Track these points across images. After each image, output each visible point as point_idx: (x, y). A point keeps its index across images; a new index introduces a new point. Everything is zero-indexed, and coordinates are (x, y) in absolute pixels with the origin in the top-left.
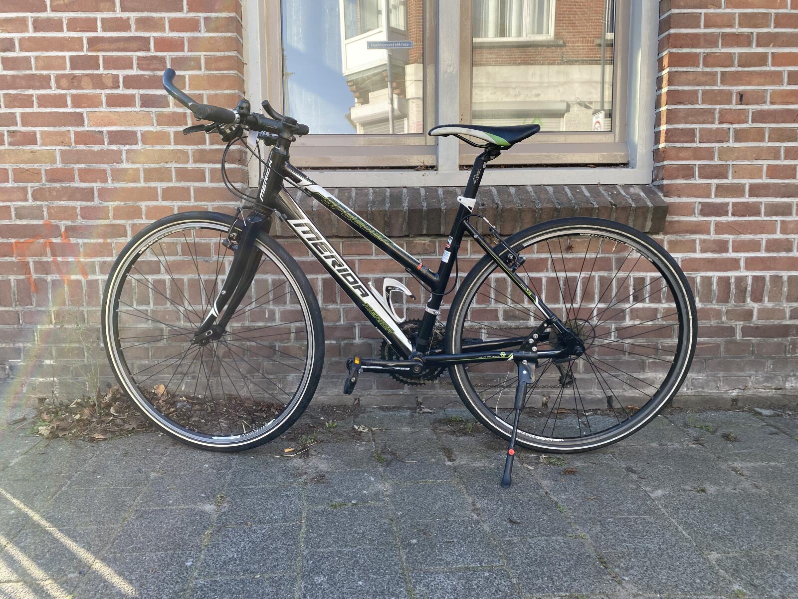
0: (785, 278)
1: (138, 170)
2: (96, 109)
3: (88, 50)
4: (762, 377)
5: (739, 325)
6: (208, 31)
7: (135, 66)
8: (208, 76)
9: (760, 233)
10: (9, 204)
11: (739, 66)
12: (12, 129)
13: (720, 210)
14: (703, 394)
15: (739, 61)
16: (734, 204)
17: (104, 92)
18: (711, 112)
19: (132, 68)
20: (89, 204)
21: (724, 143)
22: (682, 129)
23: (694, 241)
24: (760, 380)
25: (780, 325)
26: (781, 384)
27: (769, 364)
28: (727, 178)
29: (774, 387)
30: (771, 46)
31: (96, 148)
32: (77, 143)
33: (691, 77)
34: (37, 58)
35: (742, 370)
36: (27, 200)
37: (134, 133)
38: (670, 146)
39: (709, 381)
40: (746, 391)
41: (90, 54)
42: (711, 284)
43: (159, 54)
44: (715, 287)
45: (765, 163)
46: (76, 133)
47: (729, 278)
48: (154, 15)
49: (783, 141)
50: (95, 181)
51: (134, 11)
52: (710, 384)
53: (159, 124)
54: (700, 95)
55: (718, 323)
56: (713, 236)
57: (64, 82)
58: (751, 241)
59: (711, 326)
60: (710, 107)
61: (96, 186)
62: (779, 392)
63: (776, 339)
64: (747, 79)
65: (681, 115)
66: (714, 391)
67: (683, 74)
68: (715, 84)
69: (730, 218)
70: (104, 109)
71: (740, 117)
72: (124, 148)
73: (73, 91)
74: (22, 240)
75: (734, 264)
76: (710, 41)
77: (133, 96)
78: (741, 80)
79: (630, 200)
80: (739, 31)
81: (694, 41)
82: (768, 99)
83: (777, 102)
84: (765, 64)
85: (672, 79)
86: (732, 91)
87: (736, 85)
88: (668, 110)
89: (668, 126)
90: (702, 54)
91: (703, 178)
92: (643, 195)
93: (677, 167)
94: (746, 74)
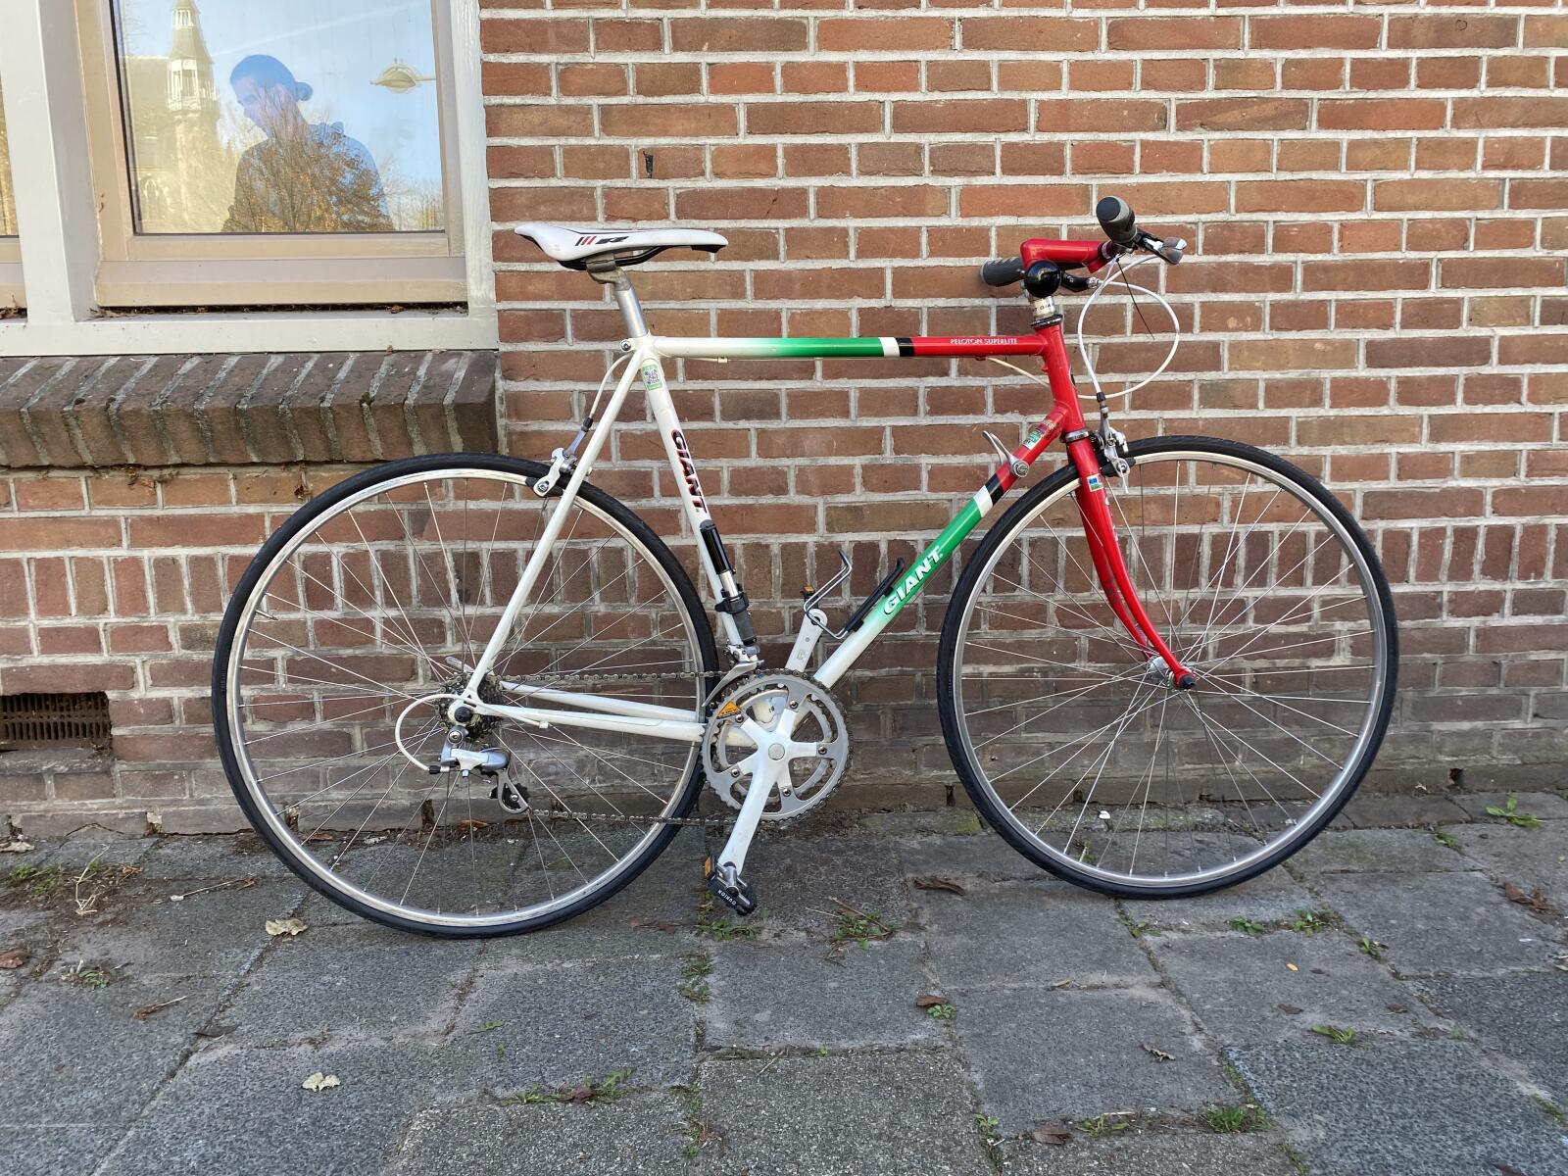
0: (775, 549)
9: (718, 456)
11: (639, 93)
14: (625, 791)
15: (638, 83)
18: (587, 194)
25: (774, 646)
30: (705, 48)
33: (536, 118)
38: (504, 269)
39: (635, 764)
42: (620, 564)
44: (628, 569)
45: (713, 306)
49: (748, 258)
52: (638, 769)
54: (558, 158)
55: (644, 644)
56: (615, 463)
59: (631, 651)
60: (582, 183)
64: (659, 121)
65: (520, 200)
66: (646, 785)
67: (516, 109)
68: (589, 133)
69: (649, 425)
71: (650, 205)
76: (570, 36)
78: (648, 124)
79: (418, 388)
80: (631, 15)
81: (535, 36)
82: (708, 166)
83: (728, 173)
84: (695, 89)
85: (494, 120)
86: (627, 150)
87: (635, 134)
88: (491, 190)
89: (498, 227)
90: (553, 68)
91: (583, 340)
92: (461, 374)
93: (527, 316)
94: (657, 110)
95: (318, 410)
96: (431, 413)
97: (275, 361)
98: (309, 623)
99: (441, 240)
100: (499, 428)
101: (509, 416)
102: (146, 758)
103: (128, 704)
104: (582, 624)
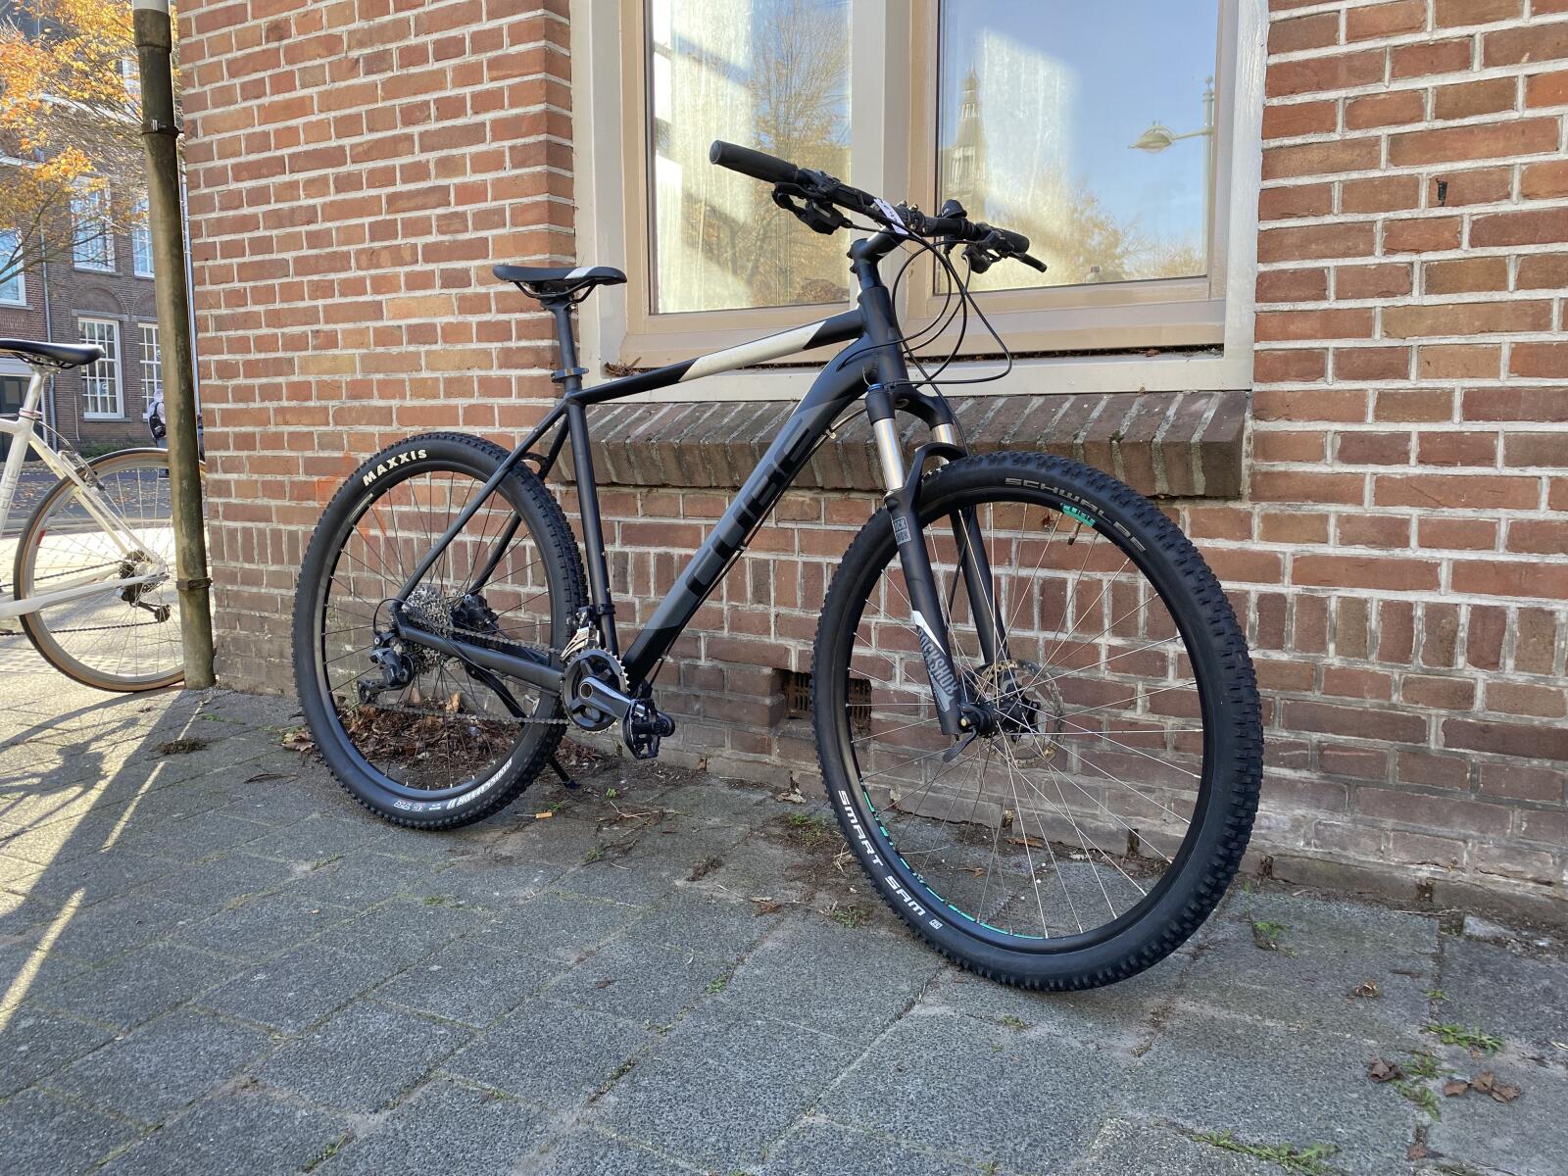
1: (437, 379)
2: (394, 295)
3: (388, 213)
4: (1498, 846)
5: (1436, 718)
6: (514, 167)
7: (434, 231)
8: (514, 236)
9: (1495, 506)
10: (312, 429)
11: (1436, 118)
12: (315, 327)
13: (1390, 450)
14: (1344, 861)
15: (1438, 107)
16: (1424, 437)
17: (402, 270)
18: (1366, 229)
19: (431, 233)
20: (388, 429)
21: (1399, 298)
22: (1295, 272)
23: (1324, 518)
24: (1491, 852)
25: (1549, 730)
26: (1550, 872)
27: (1517, 821)
28: (1405, 376)
29: (1529, 876)
30: (1525, 59)
31: (395, 350)
32: (375, 345)
33: (1315, 156)
34: (338, 229)
35: (1446, 822)
36: (328, 424)
37: (433, 326)
38: (1265, 309)
39: (1360, 834)
40: (1453, 873)
41: (388, 217)
42: (1366, 618)
43: (460, 209)
44: (1374, 623)
45: (1506, 341)
46: (375, 329)
47: (1409, 606)
48: (455, 152)
49: (1558, 285)
50: (393, 397)
51: (433, 149)
52: (1363, 840)
53: (460, 313)
54: (1336, 194)
55: (1381, 706)
56: (1369, 509)
57: (363, 258)
58: (1467, 524)
59: (1365, 712)
60: (1361, 217)
61: (395, 403)
62: (1546, 889)
63: (1535, 762)
64: (1459, 145)
65: (1290, 240)
66: (1371, 859)
67: (1295, 149)
68: (1374, 164)
69: (1414, 469)
70: (403, 294)
71: (1441, 234)
72: (423, 348)
73: (373, 272)
74: (324, 478)
75: (1424, 576)
76: (1365, 68)
77: (433, 271)
78: (1445, 149)
79: (1167, 427)
80: (1436, 37)
81: (1324, 74)
82: (1516, 187)
83: (1541, 192)
84: (1508, 104)
85: (1271, 164)
86: (1417, 178)
87: (1428, 162)
88: (1260, 231)
89: (1263, 268)
90: (1341, 103)
91: (1345, 379)
92: (1210, 414)
93: (1285, 355)
94: (1457, 133)
95: (1071, 446)
96: (1177, 451)
97: (1037, 402)
98: (1041, 642)
99: (1203, 285)
100: (1243, 468)
101: (1255, 456)
102: (894, 742)
103: (885, 693)
104: (1312, 676)
